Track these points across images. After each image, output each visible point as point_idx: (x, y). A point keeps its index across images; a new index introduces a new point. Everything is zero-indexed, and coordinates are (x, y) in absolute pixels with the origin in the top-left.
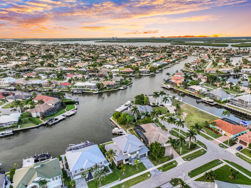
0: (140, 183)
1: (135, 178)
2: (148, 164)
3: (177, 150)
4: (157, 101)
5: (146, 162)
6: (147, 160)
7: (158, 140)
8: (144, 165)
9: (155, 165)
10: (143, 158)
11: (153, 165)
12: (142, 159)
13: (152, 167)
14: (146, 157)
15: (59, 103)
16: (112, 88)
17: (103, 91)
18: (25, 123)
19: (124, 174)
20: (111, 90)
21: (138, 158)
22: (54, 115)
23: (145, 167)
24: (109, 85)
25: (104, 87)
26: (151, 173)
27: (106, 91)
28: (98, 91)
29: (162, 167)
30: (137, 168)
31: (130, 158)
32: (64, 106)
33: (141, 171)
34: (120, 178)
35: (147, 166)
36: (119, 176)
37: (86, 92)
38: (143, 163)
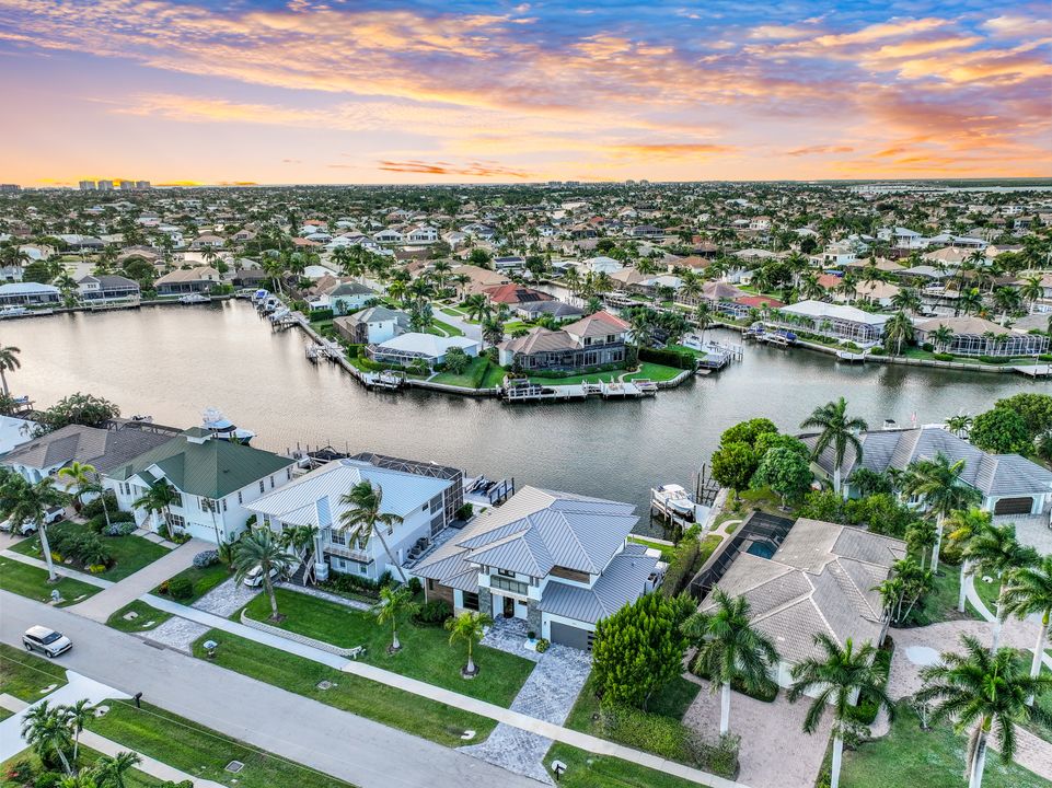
0: (381, 727)
1: (401, 695)
2: (554, 691)
5: (554, 674)
6: (573, 673)
8: (530, 679)
9: (569, 725)
10: (571, 653)
11: (563, 716)
12: (561, 655)
13: (545, 715)
15: (615, 345)
16: (967, 357)
17: (896, 359)
18: (455, 373)
19: (400, 647)
20: (953, 364)
21: (534, 630)
22: (560, 378)
23: (518, 691)
24: (950, 334)
25: (921, 344)
26: (492, 736)
27: (917, 361)
28: (869, 351)
29: (588, 758)
30: (471, 668)
31: (485, 596)
32: (628, 360)
33: (471, 694)
34: (360, 648)
35: (533, 693)
36: (369, 640)
37: (810, 348)
38: (535, 672)
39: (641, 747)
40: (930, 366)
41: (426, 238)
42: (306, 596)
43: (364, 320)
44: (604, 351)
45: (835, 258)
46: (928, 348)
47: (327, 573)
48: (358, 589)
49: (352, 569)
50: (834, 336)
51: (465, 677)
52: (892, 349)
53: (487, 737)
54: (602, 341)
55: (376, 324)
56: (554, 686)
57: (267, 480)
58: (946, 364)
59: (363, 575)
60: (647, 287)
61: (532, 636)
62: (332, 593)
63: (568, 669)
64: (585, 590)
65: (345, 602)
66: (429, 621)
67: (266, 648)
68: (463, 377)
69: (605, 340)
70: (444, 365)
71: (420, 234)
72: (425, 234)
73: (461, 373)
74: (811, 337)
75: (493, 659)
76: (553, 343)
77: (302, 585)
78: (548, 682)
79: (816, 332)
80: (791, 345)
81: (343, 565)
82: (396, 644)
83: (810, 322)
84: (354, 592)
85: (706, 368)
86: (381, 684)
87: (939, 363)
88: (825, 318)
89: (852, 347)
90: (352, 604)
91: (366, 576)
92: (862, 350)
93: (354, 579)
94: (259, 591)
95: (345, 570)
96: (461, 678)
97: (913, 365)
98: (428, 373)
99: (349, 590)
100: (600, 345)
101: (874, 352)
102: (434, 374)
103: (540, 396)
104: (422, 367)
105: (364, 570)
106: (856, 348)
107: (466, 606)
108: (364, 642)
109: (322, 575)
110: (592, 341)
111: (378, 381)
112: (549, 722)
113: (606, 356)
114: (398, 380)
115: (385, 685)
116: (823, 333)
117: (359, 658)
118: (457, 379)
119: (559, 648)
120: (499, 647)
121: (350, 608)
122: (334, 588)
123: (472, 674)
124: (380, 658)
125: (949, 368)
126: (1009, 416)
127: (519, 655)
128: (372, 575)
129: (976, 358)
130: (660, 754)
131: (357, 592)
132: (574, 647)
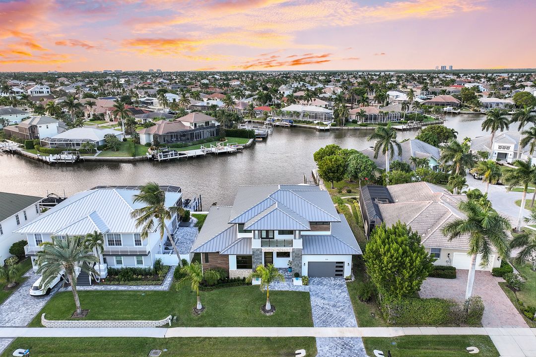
2: (334, 306)
3: (519, 295)
4: (500, 147)
5: (326, 296)
6: (337, 292)
7: (426, 233)
8: (313, 303)
9: (362, 324)
10: (325, 281)
11: (353, 320)
12: (320, 283)
13: (341, 323)
14: (339, 281)
15: (211, 127)
16: (372, 124)
17: (344, 128)
18: (114, 150)
19: (203, 308)
20: (368, 128)
21: (297, 271)
22: (185, 147)
23: (311, 313)
24: (365, 113)
25: (351, 120)
26: (319, 349)
27: (352, 127)
28: (330, 125)
29: (392, 342)
30: (268, 307)
31: (258, 255)
32: (219, 135)
33: (280, 325)
34: (170, 316)
35: (323, 312)
36: (173, 309)
37: (300, 127)
38: (312, 298)
39: (418, 324)
40: (358, 129)
41: (43, 92)
42: (97, 291)
43: (34, 123)
44: (205, 131)
45: (284, 92)
46: (355, 122)
47: (107, 271)
48: (140, 277)
49: (130, 263)
50: (311, 120)
51: (268, 314)
52: (341, 124)
53: (316, 350)
54: (202, 125)
55: (44, 126)
56: (332, 303)
57: (21, 214)
58: (365, 128)
59: (140, 266)
60: (201, 106)
61: (297, 275)
62: (119, 285)
63: (332, 291)
64: (327, 236)
65: (134, 288)
66: (214, 285)
67: (82, 340)
68: (120, 152)
69: (204, 124)
70: (105, 146)
71: (38, 90)
72: (41, 90)
73: (118, 150)
74: (299, 122)
75: (279, 297)
76: (174, 128)
77: (88, 284)
78: (326, 302)
79: (301, 119)
80: (292, 126)
81: (119, 262)
82: (199, 306)
83: (297, 114)
84: (137, 279)
85: (259, 138)
86: (206, 338)
87: (362, 128)
88: (304, 112)
89: (322, 124)
90: (141, 288)
91: (143, 266)
92: (327, 125)
93: (134, 271)
94: (48, 298)
95: (123, 266)
96: (266, 316)
97: (351, 130)
98: (94, 152)
99: (133, 279)
100: (201, 127)
101: (332, 125)
102: (99, 152)
103: (178, 157)
104: (89, 147)
105: (140, 262)
106: (323, 124)
107: (239, 267)
108: (170, 312)
109: (103, 274)
110: (197, 125)
111: (59, 160)
112: (347, 327)
113: (206, 134)
114: (75, 157)
115: (211, 338)
116: (305, 119)
117: (175, 324)
118: (117, 153)
119: (316, 280)
120: (276, 289)
121: (141, 291)
122: (118, 280)
123: (271, 310)
124: (191, 320)
125: (366, 130)
126: (431, 135)
127: (294, 290)
128: (147, 264)
129: (376, 124)
130: (430, 325)
131: (140, 279)
132: (325, 277)
